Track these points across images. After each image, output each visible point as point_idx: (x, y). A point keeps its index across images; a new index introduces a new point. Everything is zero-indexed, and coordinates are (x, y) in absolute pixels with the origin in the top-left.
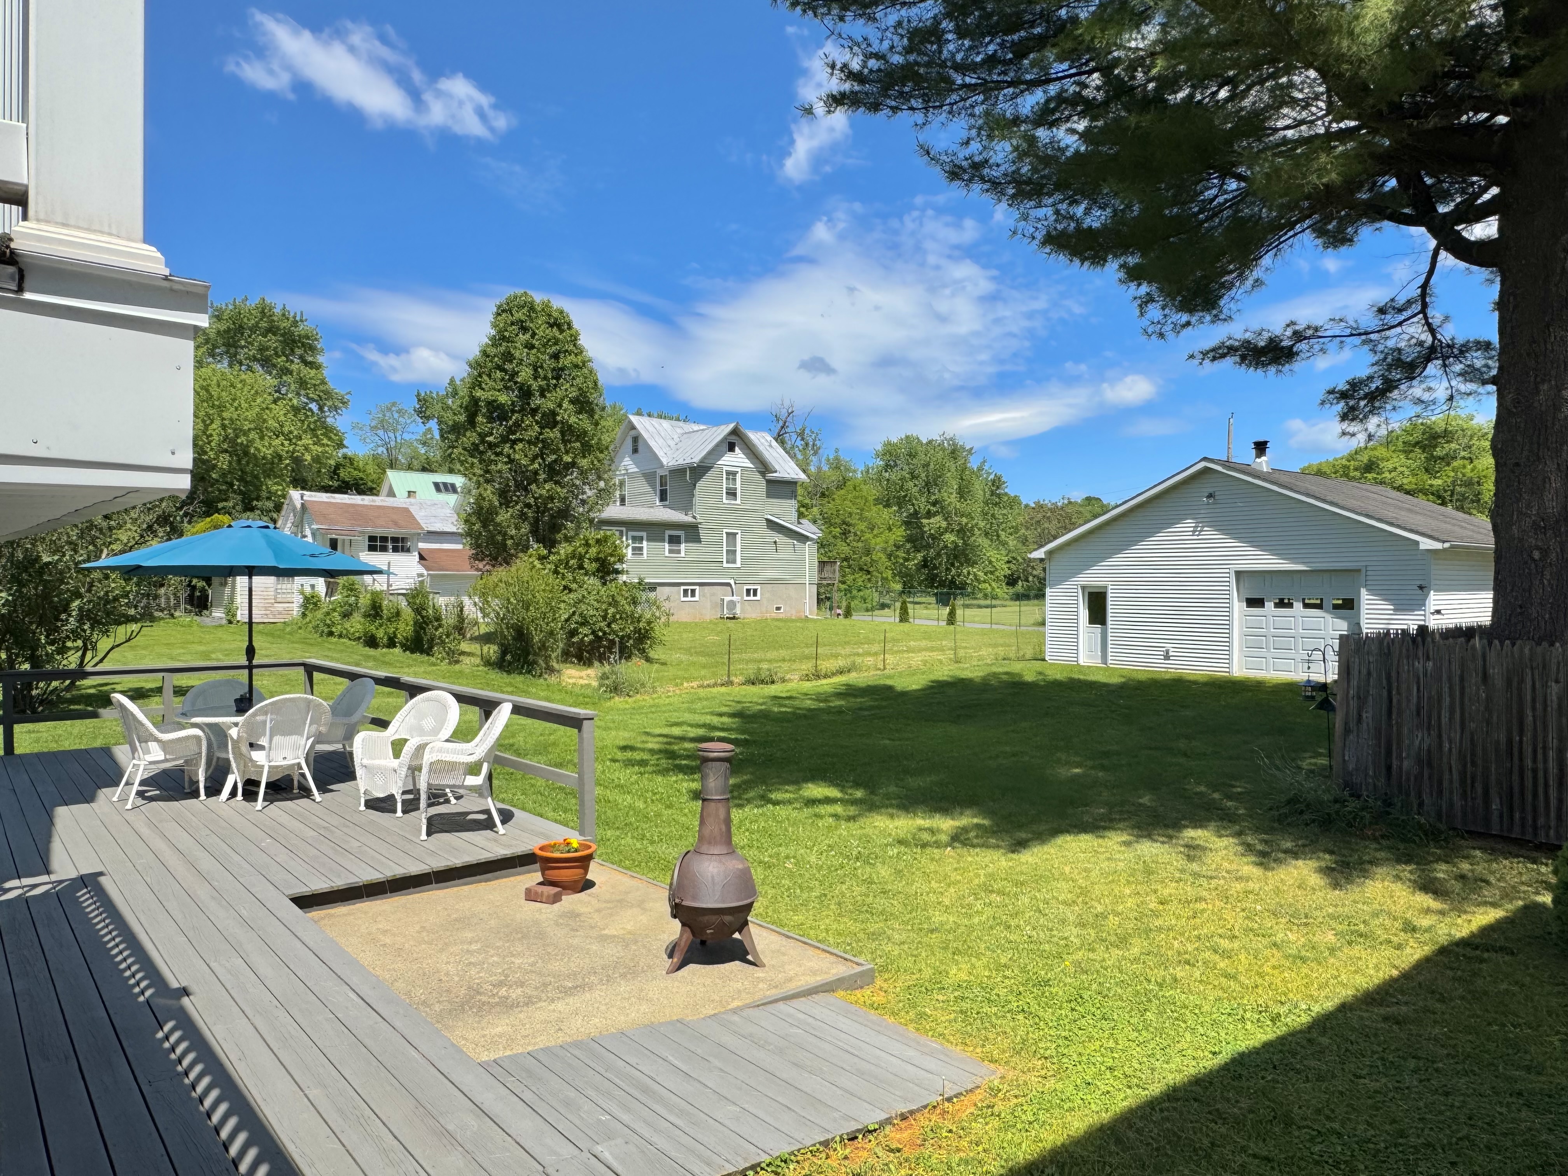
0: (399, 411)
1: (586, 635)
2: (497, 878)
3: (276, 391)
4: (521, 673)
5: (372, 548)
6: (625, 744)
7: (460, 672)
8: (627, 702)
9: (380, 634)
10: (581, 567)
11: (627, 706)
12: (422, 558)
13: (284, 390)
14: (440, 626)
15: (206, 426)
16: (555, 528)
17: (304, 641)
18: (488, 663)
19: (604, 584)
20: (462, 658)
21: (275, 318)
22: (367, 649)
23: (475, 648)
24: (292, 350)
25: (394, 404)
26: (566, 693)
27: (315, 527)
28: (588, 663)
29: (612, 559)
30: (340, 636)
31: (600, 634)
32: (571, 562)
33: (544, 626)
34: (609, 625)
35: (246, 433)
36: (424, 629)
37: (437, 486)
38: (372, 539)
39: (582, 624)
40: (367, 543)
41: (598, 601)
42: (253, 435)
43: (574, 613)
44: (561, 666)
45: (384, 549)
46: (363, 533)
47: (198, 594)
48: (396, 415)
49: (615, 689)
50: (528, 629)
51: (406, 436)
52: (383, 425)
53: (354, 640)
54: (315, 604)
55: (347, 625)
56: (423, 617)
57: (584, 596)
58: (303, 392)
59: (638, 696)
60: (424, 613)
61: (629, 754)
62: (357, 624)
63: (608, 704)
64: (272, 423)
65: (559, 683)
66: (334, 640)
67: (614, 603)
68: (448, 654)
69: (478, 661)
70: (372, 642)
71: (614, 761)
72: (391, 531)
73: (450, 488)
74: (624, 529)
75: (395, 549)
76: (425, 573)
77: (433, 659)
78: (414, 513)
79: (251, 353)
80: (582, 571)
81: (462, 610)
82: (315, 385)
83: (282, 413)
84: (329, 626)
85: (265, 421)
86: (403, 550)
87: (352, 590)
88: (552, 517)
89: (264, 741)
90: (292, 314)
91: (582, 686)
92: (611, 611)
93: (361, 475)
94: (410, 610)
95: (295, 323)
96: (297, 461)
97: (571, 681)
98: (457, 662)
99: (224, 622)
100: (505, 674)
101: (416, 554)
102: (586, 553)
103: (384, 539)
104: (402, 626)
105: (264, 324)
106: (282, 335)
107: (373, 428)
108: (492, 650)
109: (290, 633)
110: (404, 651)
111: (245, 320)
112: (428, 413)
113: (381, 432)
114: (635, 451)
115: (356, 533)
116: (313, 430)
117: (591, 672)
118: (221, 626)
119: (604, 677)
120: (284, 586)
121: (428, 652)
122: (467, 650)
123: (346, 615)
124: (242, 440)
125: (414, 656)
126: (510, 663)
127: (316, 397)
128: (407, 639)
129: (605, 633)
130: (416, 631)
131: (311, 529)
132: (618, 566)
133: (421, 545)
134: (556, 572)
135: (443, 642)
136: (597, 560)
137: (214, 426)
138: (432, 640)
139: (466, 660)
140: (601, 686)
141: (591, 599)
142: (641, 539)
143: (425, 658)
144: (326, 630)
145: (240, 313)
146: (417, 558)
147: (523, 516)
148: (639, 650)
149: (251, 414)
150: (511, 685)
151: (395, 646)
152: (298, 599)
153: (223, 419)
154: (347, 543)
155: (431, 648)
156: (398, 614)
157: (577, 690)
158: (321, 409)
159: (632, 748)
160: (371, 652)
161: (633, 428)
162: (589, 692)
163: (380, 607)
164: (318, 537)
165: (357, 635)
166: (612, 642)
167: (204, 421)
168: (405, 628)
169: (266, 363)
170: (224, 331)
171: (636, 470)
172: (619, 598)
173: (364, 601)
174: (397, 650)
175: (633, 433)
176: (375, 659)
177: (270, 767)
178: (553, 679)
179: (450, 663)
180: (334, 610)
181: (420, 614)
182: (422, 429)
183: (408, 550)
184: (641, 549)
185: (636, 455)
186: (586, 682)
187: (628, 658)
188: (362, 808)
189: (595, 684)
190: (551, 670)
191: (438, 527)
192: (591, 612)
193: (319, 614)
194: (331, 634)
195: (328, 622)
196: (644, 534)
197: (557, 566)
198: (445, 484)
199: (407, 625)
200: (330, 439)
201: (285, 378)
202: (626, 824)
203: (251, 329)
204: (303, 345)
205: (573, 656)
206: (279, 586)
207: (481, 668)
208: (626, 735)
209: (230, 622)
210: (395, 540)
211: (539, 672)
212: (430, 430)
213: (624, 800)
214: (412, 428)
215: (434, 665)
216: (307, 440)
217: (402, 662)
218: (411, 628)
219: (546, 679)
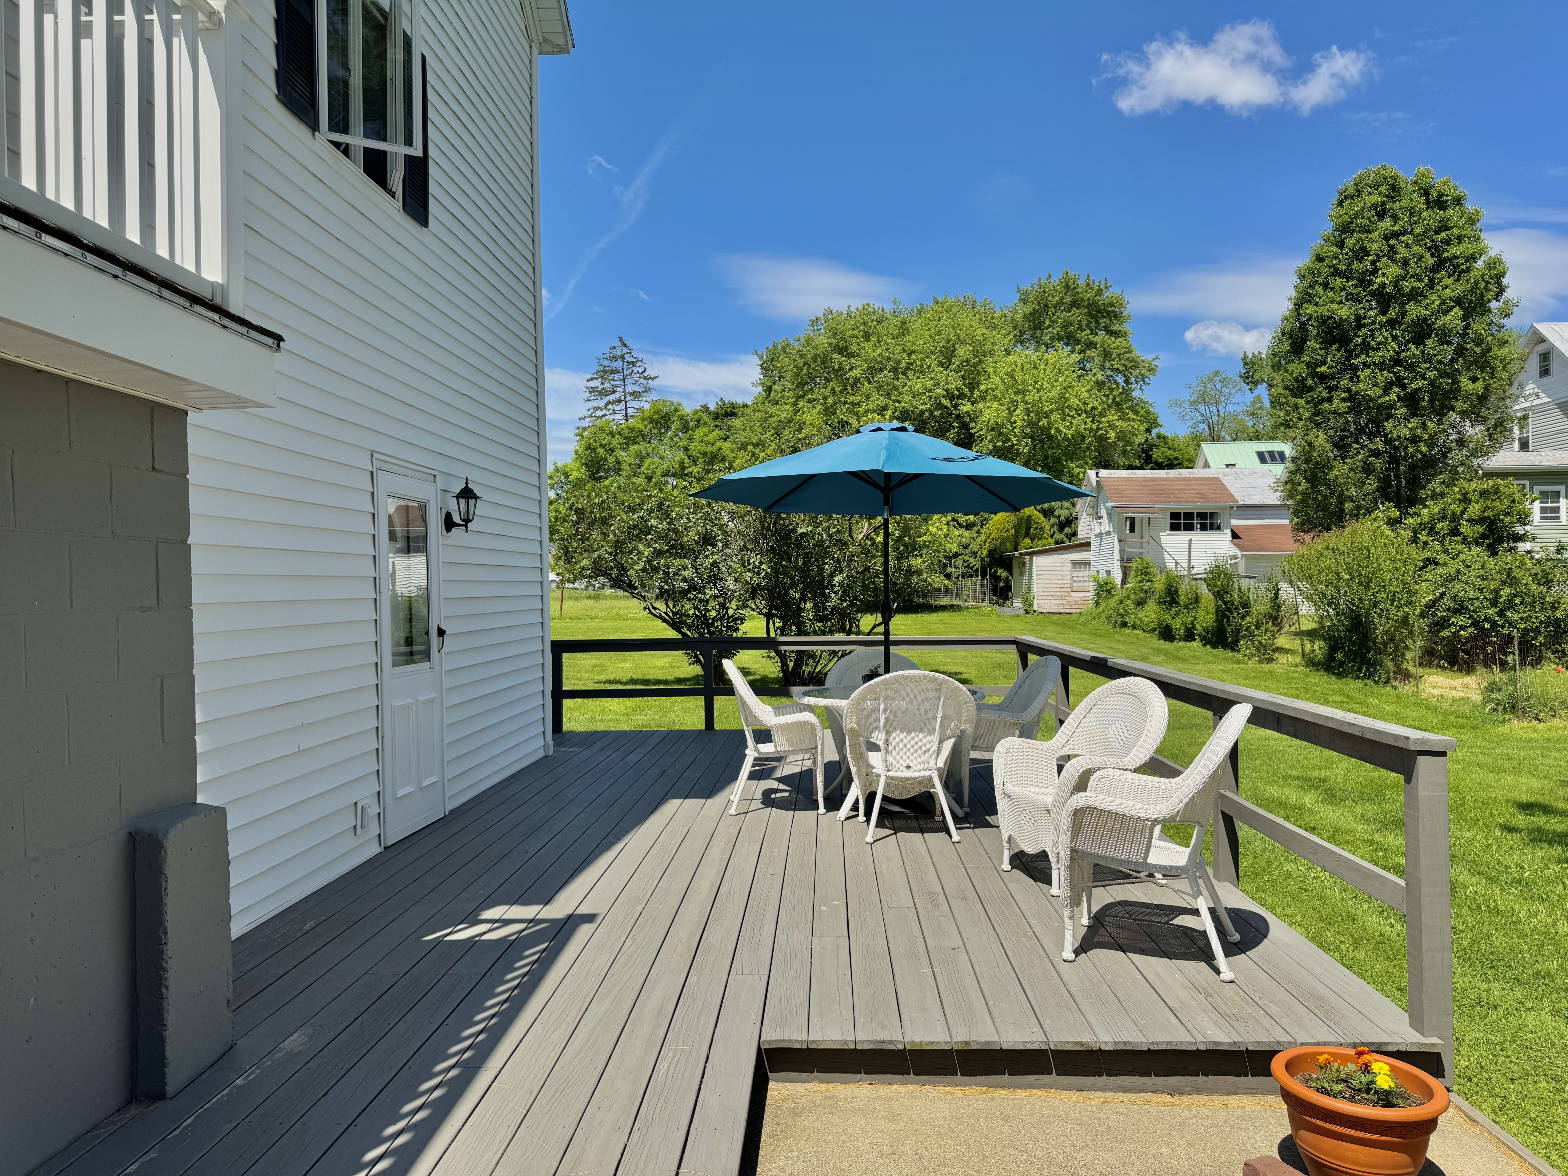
0: (1223, 381)
1: (1462, 628)
2: (1198, 1091)
3: (1080, 369)
4: (1358, 678)
5: (1175, 527)
6: (1533, 799)
7: (1270, 672)
8: (1535, 730)
9: (1177, 624)
10: (1455, 532)
11: (1535, 736)
12: (1235, 536)
13: (1088, 366)
14: (1248, 613)
15: (1011, 413)
16: (1415, 483)
17: (1095, 633)
18: (1312, 663)
19: (1494, 554)
20: (1277, 655)
21: (1079, 290)
22: (1162, 642)
23: (1296, 644)
24: (1097, 322)
25: (1216, 373)
26: (1428, 708)
27: (1110, 505)
28: (1468, 668)
29: (1507, 519)
30: (1134, 627)
31: (1487, 626)
32: (1439, 526)
33: (1393, 611)
34: (1501, 614)
35: (1047, 415)
36: (1228, 618)
37: (1261, 456)
38: (1175, 516)
39: (1457, 611)
40: (1169, 521)
41: (1484, 578)
42: (1055, 416)
43: (1442, 595)
44: (1421, 671)
45: (1189, 527)
46: (1166, 509)
47: (1002, 584)
48: (1219, 386)
49: (1513, 707)
50: (1368, 614)
51: (1230, 408)
52: (1203, 399)
53: (1149, 632)
54: (1109, 591)
55: (1141, 615)
56: (1225, 603)
57: (1458, 571)
58: (1108, 364)
59: (1556, 722)
60: (1227, 598)
61: (1540, 820)
62: (1151, 613)
63: (1500, 729)
64: (1074, 401)
65: (1416, 694)
66: (1127, 631)
67: (1510, 579)
68: (1258, 650)
69: (1298, 659)
70: (1167, 634)
71: (1510, 829)
72: (1195, 506)
73: (1277, 457)
74: (1527, 482)
75: (1203, 528)
76: (1239, 553)
77: (1239, 656)
78: (1227, 485)
79: (1055, 332)
80: (1459, 538)
81: (1276, 596)
82: (1119, 355)
83: (1084, 389)
84: (1122, 616)
85: (1067, 400)
86: (1212, 528)
87: (1146, 574)
88: (1412, 467)
89: (878, 738)
90: (1097, 283)
91: (1454, 700)
92: (1506, 592)
93: (1176, 454)
94: (1210, 594)
95: (1100, 292)
96: (1102, 439)
97: (1436, 692)
98: (1270, 660)
99: (1022, 612)
100: (1333, 678)
101: (1228, 532)
102: (1463, 513)
103: (1189, 515)
104: (1201, 614)
105: (1068, 299)
106: (1086, 307)
107: (1193, 403)
108: (1318, 648)
109: (1083, 625)
110: (1204, 645)
111: (1050, 298)
112: (1256, 377)
113: (1201, 407)
114: (1545, 372)
115: (1156, 510)
116: (1118, 405)
117: (1470, 680)
118: (1018, 616)
119: (1492, 688)
120: (1080, 574)
121: (1233, 646)
122: (1287, 646)
123: (1140, 603)
124: (1044, 422)
125: (1215, 651)
126: (1342, 664)
127: (1121, 368)
128: (1206, 630)
129: (1494, 625)
130: (1219, 621)
131: (1107, 509)
132: (1519, 530)
133: (1234, 522)
134: (1415, 540)
135: (1252, 634)
136: (1481, 521)
137: (1018, 412)
138: (1238, 631)
139: (1283, 659)
140: (1486, 701)
141: (1472, 576)
142: (1556, 496)
143: (1231, 654)
144: (1119, 620)
145: (1045, 292)
146: (1229, 536)
147: (1368, 469)
148: (1555, 652)
149: (1054, 394)
150: (1341, 692)
151: (1194, 640)
152: (1092, 586)
153: (1026, 403)
154: (1146, 522)
155: (1236, 641)
156: (1197, 600)
157: (1445, 705)
158: (1127, 382)
159: (1546, 810)
160: (1165, 645)
161: (1542, 340)
162: (1465, 709)
163: (1177, 592)
164: (1115, 517)
165: (1152, 625)
166: (1508, 639)
167: (1008, 409)
168: (1205, 618)
169: (1069, 339)
170: (1030, 314)
171: (1547, 400)
172: (1517, 573)
173: (1159, 585)
174: (1196, 644)
175: (1541, 348)
176: (1166, 653)
177: (888, 778)
178: (1407, 689)
179: (1261, 662)
180: (1128, 597)
181: (1222, 598)
182: (1249, 397)
183: (1219, 528)
184: (1557, 510)
185: (1547, 379)
186: (1462, 695)
187: (1536, 663)
188: (1006, 866)
189: (1477, 698)
190: (1406, 676)
191: (1257, 500)
192: (1471, 594)
193: (1113, 602)
194: (1124, 625)
195: (1121, 611)
196: (1562, 489)
197: (1415, 532)
198: (1271, 453)
199: (1208, 613)
200: (1136, 413)
201: (1088, 352)
202: (1536, 975)
203: (1055, 307)
204: (1108, 313)
205: (1441, 657)
206: (1075, 574)
207: (1301, 668)
208: (1535, 783)
209: (1027, 613)
210: (1202, 516)
211: (1384, 676)
212: (1259, 398)
213: (1531, 915)
214: (1238, 398)
215: (1238, 662)
216: (1112, 416)
217: (1199, 658)
218: (1212, 617)
219: (1395, 688)
